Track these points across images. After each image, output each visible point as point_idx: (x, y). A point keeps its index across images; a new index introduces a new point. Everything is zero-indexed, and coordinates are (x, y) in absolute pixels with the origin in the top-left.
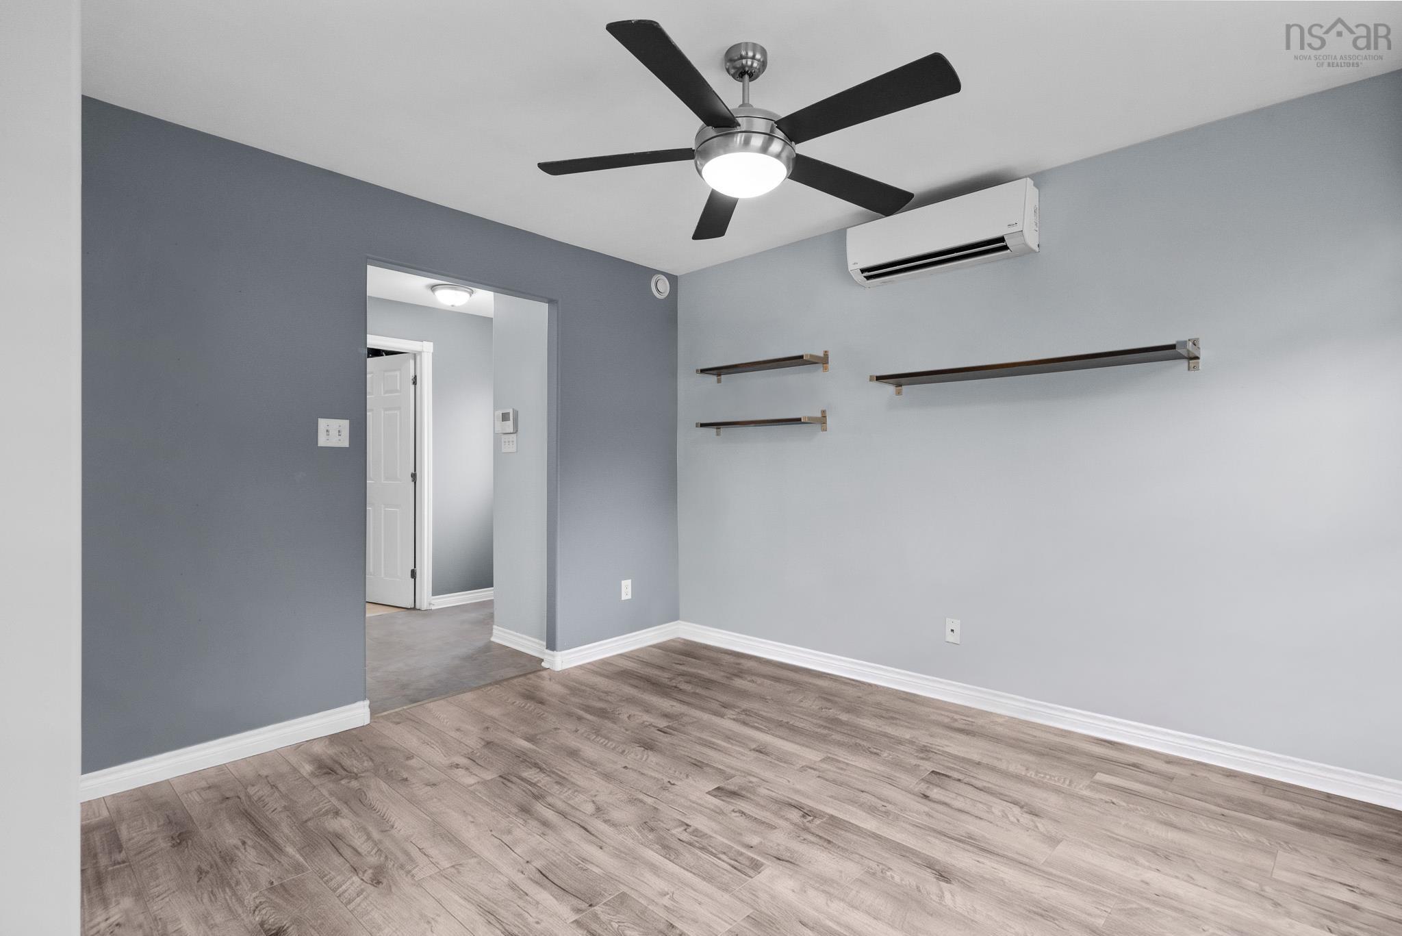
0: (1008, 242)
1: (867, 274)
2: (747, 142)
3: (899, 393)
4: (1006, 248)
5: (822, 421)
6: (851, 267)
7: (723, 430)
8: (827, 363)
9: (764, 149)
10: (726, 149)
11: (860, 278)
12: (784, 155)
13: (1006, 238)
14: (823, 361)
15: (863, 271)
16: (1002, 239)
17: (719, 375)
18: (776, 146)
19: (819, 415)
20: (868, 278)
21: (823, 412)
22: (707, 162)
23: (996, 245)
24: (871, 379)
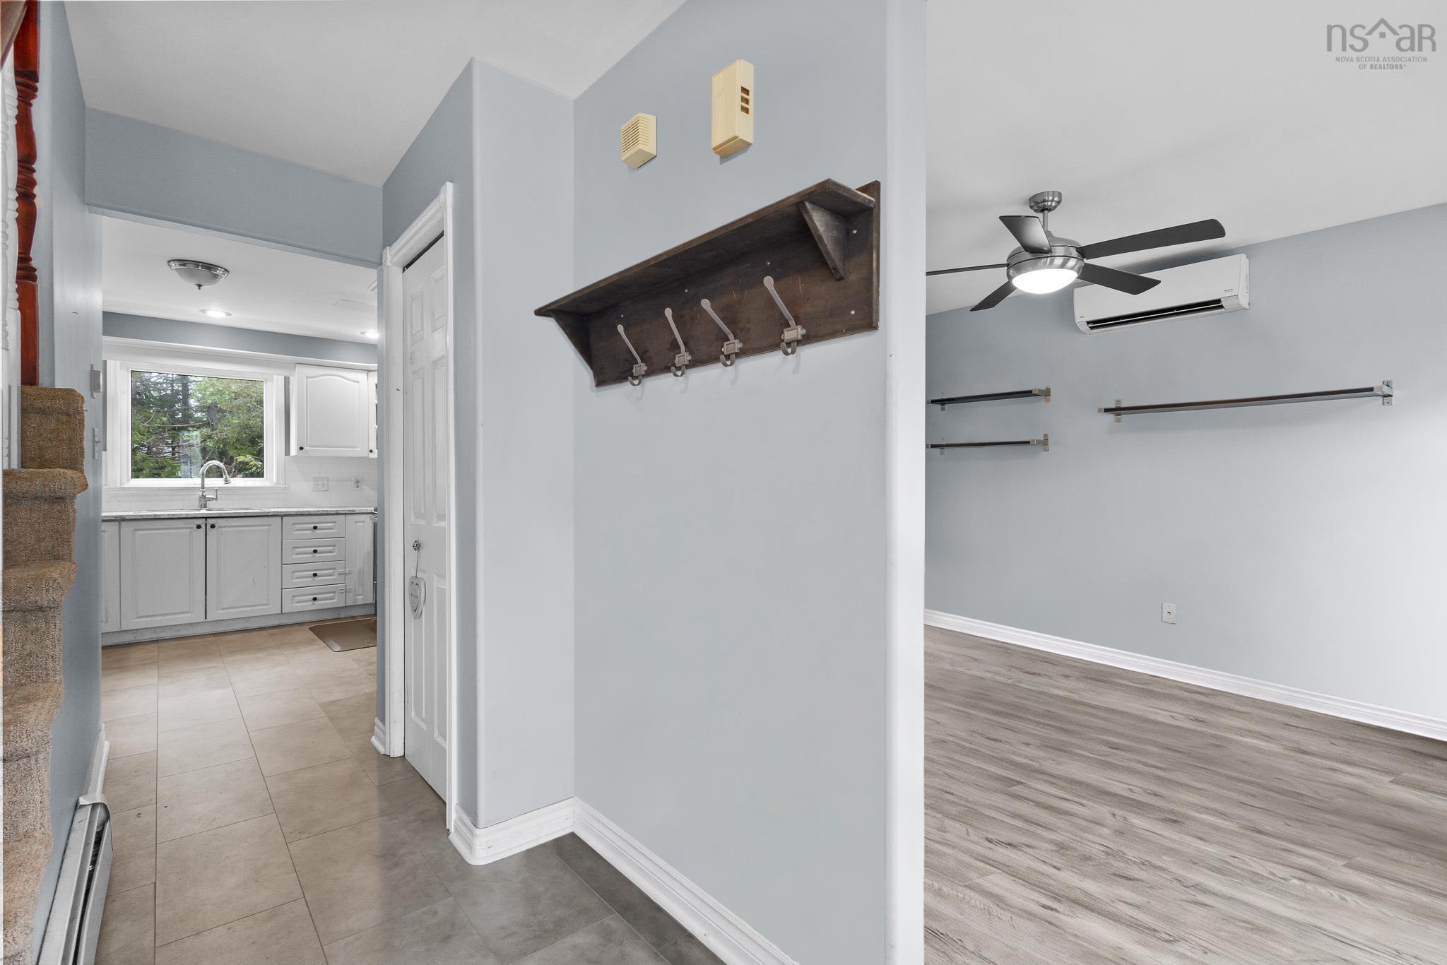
0: (1223, 303)
1: (1091, 325)
2: (1051, 262)
3: (1118, 421)
4: (1222, 307)
5: (1044, 442)
6: (1078, 320)
7: (946, 450)
8: (1049, 395)
9: (1063, 266)
10: (1034, 267)
11: (1087, 327)
12: (1077, 267)
13: (1222, 300)
14: (1046, 393)
15: (1088, 323)
16: (1219, 301)
17: (944, 404)
18: (1072, 262)
19: (1042, 438)
20: (1092, 328)
21: (1046, 435)
22: (1018, 274)
23: (1215, 304)
24: (1099, 411)
